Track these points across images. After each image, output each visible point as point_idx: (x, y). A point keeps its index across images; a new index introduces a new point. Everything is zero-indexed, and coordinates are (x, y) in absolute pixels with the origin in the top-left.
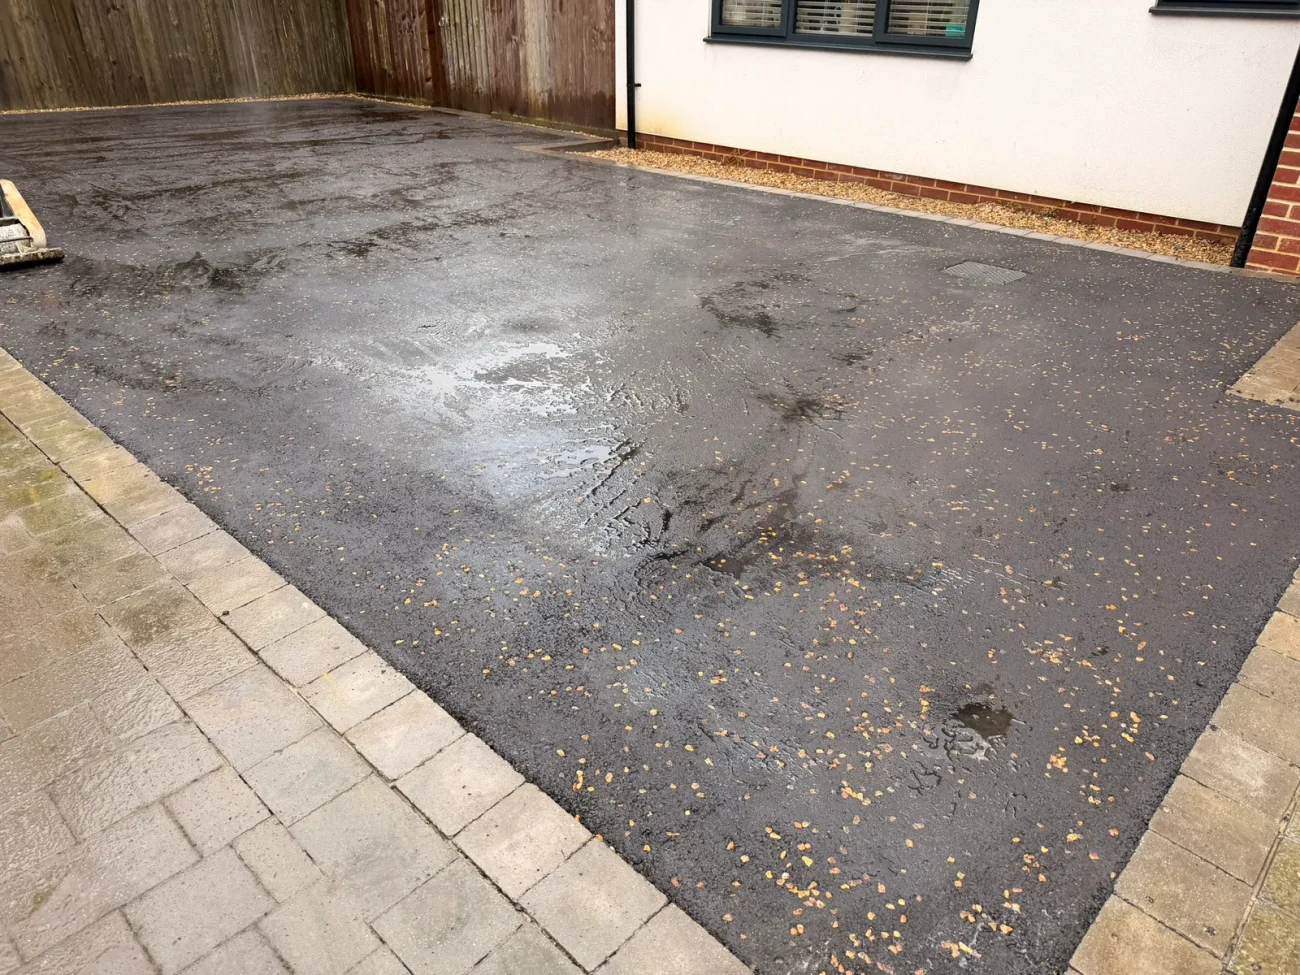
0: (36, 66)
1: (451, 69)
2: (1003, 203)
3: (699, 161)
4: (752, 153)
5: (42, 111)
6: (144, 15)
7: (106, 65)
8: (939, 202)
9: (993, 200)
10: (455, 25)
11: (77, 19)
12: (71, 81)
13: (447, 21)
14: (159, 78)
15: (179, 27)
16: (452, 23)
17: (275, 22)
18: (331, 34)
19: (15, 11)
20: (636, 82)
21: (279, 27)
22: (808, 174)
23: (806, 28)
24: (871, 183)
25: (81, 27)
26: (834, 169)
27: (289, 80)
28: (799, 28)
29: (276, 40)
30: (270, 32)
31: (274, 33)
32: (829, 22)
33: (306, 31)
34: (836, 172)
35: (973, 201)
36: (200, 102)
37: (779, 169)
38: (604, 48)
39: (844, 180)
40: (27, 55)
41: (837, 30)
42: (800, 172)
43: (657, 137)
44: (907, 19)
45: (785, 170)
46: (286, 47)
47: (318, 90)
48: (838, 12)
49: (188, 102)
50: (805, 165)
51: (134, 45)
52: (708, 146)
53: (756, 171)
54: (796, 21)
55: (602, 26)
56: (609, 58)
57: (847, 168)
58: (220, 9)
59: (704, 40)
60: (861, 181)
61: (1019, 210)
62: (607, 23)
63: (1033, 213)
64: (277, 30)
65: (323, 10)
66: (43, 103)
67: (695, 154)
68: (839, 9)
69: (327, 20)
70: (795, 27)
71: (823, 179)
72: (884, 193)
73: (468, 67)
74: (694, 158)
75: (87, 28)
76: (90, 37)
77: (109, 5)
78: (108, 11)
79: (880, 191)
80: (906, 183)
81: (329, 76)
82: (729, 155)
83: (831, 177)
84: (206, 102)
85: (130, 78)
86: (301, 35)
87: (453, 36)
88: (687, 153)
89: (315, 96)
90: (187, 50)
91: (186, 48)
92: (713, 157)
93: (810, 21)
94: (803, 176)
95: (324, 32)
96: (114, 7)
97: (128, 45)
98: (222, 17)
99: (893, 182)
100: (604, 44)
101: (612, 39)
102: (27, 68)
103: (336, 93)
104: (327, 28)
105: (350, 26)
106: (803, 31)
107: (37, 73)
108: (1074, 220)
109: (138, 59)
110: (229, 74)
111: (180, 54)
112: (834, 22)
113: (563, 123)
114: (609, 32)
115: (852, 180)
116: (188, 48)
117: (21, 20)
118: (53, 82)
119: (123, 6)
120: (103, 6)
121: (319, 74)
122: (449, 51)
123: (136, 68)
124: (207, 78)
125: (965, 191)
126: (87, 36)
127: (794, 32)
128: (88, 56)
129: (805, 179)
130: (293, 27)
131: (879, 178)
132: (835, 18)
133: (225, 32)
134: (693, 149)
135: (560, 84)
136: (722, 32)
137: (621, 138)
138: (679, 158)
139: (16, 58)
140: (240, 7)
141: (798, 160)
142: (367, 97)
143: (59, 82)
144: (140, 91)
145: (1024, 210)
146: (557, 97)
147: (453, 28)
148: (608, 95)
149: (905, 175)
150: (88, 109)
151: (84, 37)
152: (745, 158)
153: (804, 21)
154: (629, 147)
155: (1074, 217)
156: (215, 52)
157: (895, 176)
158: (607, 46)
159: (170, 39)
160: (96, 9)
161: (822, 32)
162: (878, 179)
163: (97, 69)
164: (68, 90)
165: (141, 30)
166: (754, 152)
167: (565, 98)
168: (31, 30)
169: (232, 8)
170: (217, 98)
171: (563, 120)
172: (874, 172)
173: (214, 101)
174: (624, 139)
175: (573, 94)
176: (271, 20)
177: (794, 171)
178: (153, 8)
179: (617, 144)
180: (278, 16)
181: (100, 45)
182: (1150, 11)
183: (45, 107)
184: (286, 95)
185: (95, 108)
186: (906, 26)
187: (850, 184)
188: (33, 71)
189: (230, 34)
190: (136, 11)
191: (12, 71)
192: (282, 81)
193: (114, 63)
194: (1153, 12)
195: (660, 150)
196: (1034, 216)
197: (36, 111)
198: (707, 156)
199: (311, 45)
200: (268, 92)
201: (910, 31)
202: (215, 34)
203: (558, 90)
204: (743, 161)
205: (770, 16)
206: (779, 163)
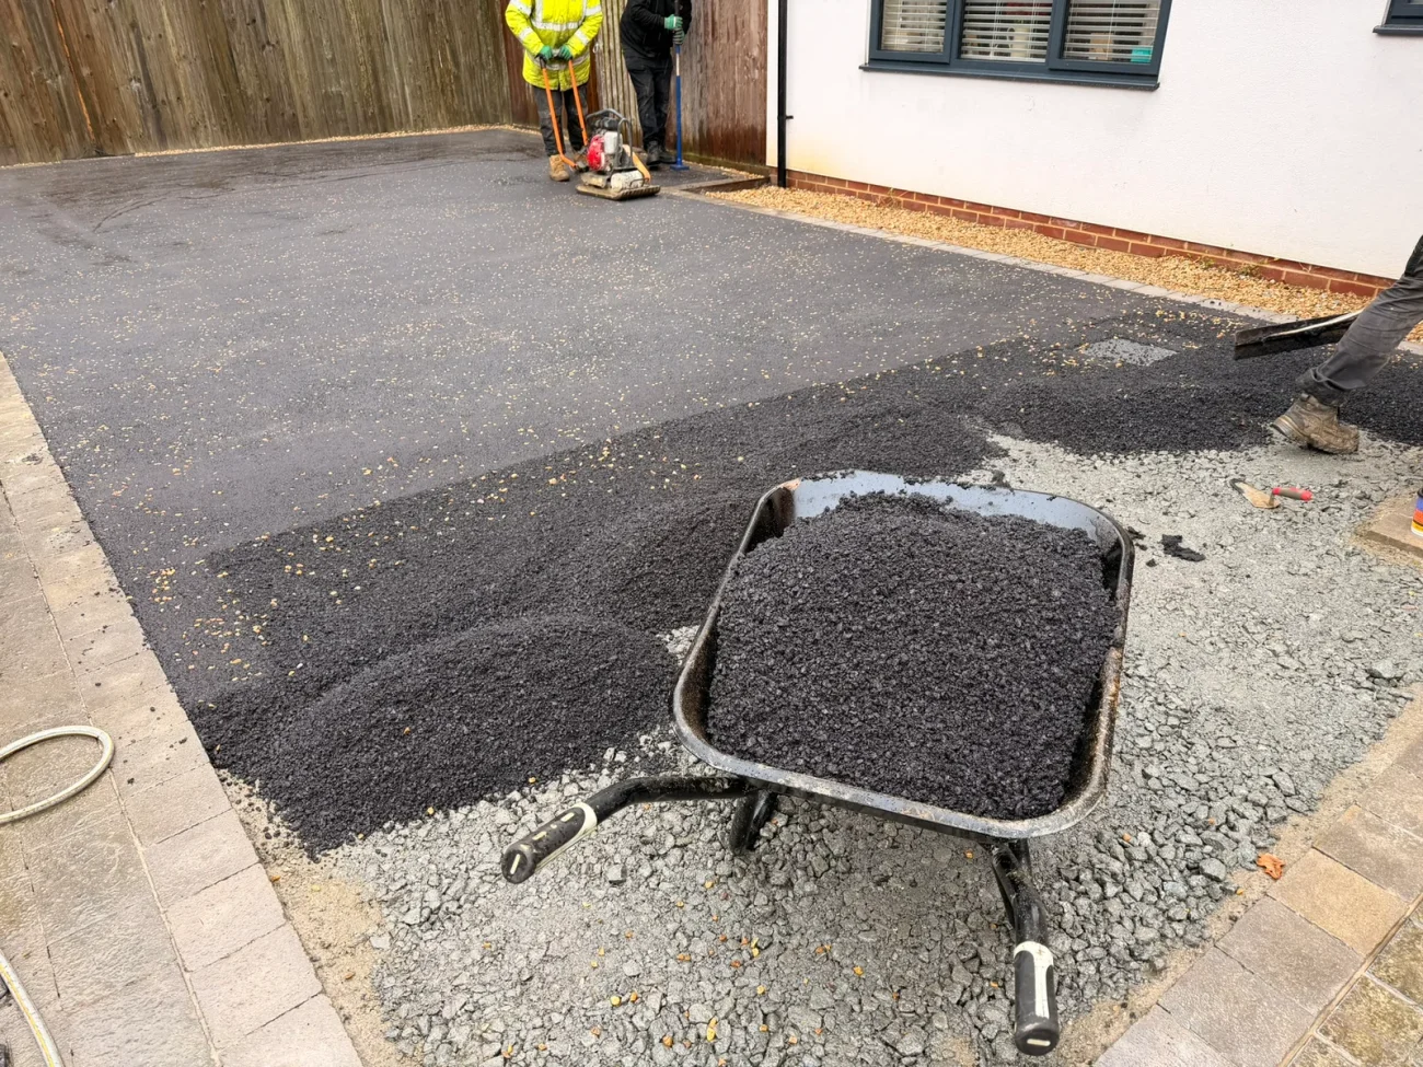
0: (192, 106)
1: (604, 99)
2: (1193, 257)
3: (852, 202)
4: (910, 194)
5: (197, 150)
6: (299, 51)
7: (260, 102)
8: (1118, 254)
9: (1182, 254)
10: (609, 51)
11: (232, 56)
12: (225, 120)
13: (601, 48)
14: (312, 113)
15: (333, 60)
16: (607, 50)
17: (431, 53)
18: (488, 64)
19: (174, 51)
20: (788, 113)
21: (435, 57)
22: (970, 218)
23: (975, 53)
24: (1040, 230)
25: (237, 64)
26: (999, 213)
27: (443, 112)
28: (966, 52)
29: (431, 72)
30: (424, 63)
31: (429, 65)
32: (1001, 46)
33: (462, 60)
34: (1001, 217)
35: (1158, 254)
36: (352, 138)
37: (938, 212)
38: (757, 76)
39: (1011, 226)
40: (184, 94)
41: (1007, 54)
42: (962, 216)
43: (809, 174)
44: (1088, 41)
45: (945, 213)
46: (441, 78)
47: (472, 122)
48: (1011, 34)
49: (339, 139)
50: (968, 208)
51: (287, 79)
52: (863, 185)
53: (913, 214)
54: (961, 44)
55: (755, 52)
56: (761, 87)
57: (1015, 213)
58: (373, 41)
59: (860, 68)
60: (1030, 227)
61: (1210, 266)
62: (760, 49)
63: (1228, 270)
64: (432, 60)
65: (481, 37)
66: (197, 142)
67: (850, 194)
68: (1012, 30)
69: (484, 48)
70: (960, 52)
71: (987, 224)
72: (1055, 242)
73: (621, 97)
74: (847, 198)
75: (242, 66)
76: (244, 75)
77: (264, 41)
78: (264, 47)
79: (1050, 239)
80: (1081, 231)
81: (484, 106)
82: (885, 196)
83: (997, 223)
84: (358, 138)
85: (283, 114)
86: (457, 64)
87: (607, 64)
88: (840, 192)
89: (469, 128)
90: (340, 85)
91: (339, 83)
92: (868, 197)
93: (979, 45)
94: (966, 220)
95: (481, 60)
96: (268, 43)
97: (282, 82)
98: (377, 50)
99: (1065, 229)
100: (757, 71)
101: (764, 67)
102: (183, 106)
103: (492, 124)
104: (483, 57)
105: (507, 53)
106: (970, 56)
107: (193, 112)
108: (1278, 280)
109: (291, 96)
110: (382, 110)
111: (333, 89)
112: (1007, 46)
113: (713, 158)
114: (761, 59)
115: (1020, 226)
116: (342, 82)
117: (179, 60)
118: (207, 120)
119: (278, 42)
120: (258, 42)
121: (474, 105)
122: (603, 79)
123: (289, 104)
124: (360, 113)
125: (1148, 242)
126: (242, 73)
127: (959, 57)
128: (242, 94)
129: (967, 224)
130: (449, 57)
131: (1050, 225)
132: (1007, 41)
133: (379, 66)
134: (847, 188)
135: (711, 115)
136: (882, 58)
137: (771, 175)
138: (831, 198)
139: (173, 98)
140: (394, 39)
141: (961, 203)
142: (521, 128)
143: (213, 121)
144: (292, 128)
145: (1217, 266)
146: (709, 130)
147: (607, 54)
148: (759, 128)
149: (1080, 222)
150: (240, 147)
151: (239, 75)
152: (902, 199)
153: (972, 45)
154: (779, 185)
155: (1277, 275)
156: (369, 85)
157: (1068, 223)
158: (760, 75)
159: (323, 74)
160: (251, 46)
161: (992, 57)
162: (1046, 226)
163: (251, 107)
164: (222, 130)
165: (295, 67)
166: (912, 193)
167: (716, 129)
168: (188, 69)
169: (387, 39)
170: (370, 133)
171: (713, 155)
172: (1045, 218)
173: (367, 137)
174: (774, 176)
175: (725, 125)
176: (426, 48)
177: (956, 214)
178: (307, 43)
179: (767, 181)
180: (433, 45)
181: (254, 81)
182: (1375, 31)
183: (201, 147)
184: (440, 127)
185: (248, 147)
186: (1087, 50)
187: (1017, 231)
188: (189, 110)
189: (384, 66)
190: (291, 48)
191: (168, 109)
192: (436, 114)
193: (268, 100)
194: (1380, 32)
195: (811, 188)
196: (1228, 274)
197: (190, 151)
198: (861, 196)
199: (467, 74)
200: (421, 125)
201: (1092, 56)
202: (370, 68)
203: (708, 123)
204: (899, 202)
205: (932, 40)
206: (939, 205)
